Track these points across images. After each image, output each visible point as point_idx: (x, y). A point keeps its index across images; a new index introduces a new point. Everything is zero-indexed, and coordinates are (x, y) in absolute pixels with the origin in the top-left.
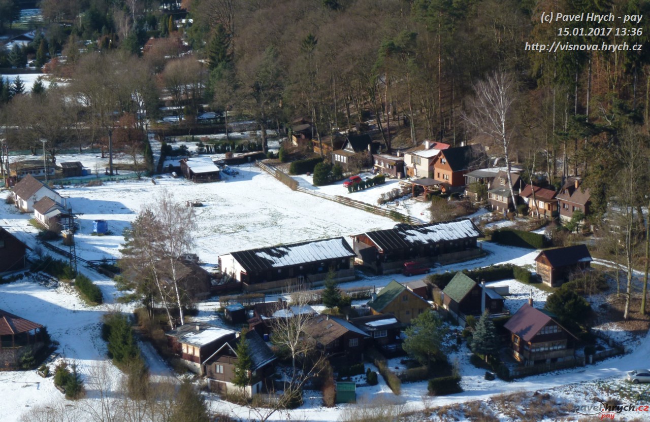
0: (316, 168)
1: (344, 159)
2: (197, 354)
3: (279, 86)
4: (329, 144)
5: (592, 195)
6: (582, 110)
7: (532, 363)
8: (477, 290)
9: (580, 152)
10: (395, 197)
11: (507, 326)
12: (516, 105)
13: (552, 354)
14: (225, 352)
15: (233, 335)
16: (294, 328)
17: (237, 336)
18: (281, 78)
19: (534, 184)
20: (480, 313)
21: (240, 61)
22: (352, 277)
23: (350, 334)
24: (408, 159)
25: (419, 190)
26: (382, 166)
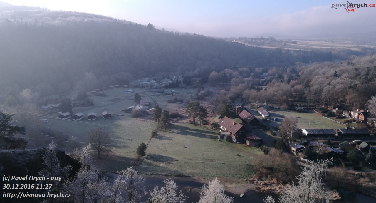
0: (328, 113)
1: (335, 111)
2: (295, 150)
3: (321, 93)
4: (331, 107)
10: (348, 121)
14: (302, 151)
15: (304, 147)
16: (319, 148)
17: (305, 148)
18: (321, 92)
20: (369, 152)
21: (312, 87)
22: (335, 139)
23: (333, 152)
24: (352, 113)
25: (354, 121)
26: (345, 114)
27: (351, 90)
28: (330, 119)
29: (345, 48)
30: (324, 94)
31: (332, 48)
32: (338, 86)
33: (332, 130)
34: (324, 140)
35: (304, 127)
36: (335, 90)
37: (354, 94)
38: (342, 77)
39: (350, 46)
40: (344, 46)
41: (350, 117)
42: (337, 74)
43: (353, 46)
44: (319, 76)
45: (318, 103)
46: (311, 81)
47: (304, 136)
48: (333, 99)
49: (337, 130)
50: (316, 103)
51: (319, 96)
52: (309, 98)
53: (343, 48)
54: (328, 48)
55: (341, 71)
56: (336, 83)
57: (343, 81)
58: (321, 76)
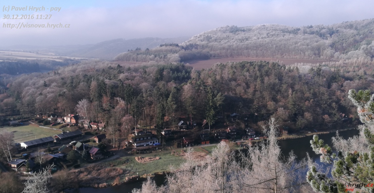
0: (44, 122)
1: (50, 119)
2: (16, 166)
3: (34, 104)
4: (46, 116)
5: (105, 123)
6: (102, 106)
7: (95, 159)
8: (82, 145)
9: (102, 115)
10: (63, 127)
11: (89, 152)
12: (88, 106)
13: (99, 157)
14: (23, 165)
16: (41, 158)
17: (26, 161)
18: (34, 102)
19: (93, 122)
20: (83, 150)
21: (23, 99)
22: (54, 145)
23: (54, 158)
24: (65, 118)
25: (68, 125)
26: (59, 120)
27: (61, 98)
28: (47, 128)
29: (50, 59)
30: (37, 104)
31: (38, 59)
32: (49, 96)
33: (51, 137)
34: (44, 148)
35: (21, 141)
36: (46, 99)
37: (64, 101)
38: (51, 87)
39: (54, 57)
40: (49, 58)
41: (64, 122)
42: (46, 84)
43: (56, 57)
44: (29, 87)
45: (33, 114)
46: (21, 93)
47: (24, 150)
48: (47, 108)
49: (55, 136)
50: (31, 115)
51: (32, 107)
52: (22, 110)
53: (48, 59)
54: (34, 59)
55: (49, 80)
56: (47, 92)
57: (53, 90)
58: (31, 87)
